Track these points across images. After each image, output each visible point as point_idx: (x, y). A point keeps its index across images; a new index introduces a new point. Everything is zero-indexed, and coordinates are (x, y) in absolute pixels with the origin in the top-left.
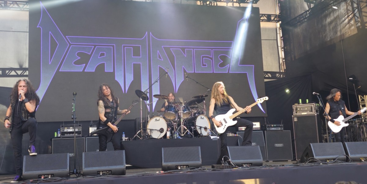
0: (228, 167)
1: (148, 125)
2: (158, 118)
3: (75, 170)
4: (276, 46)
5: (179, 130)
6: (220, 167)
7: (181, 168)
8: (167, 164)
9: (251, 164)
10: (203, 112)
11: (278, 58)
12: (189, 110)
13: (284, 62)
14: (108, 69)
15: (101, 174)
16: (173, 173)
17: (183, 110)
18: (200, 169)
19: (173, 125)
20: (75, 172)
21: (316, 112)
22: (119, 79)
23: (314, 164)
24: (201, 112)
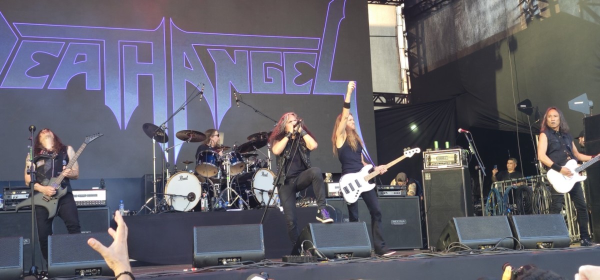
0: (310, 260)
1: (166, 187)
2: (184, 175)
3: (33, 269)
4: (395, 47)
5: (222, 197)
6: (298, 259)
7: (227, 262)
8: (204, 255)
9: (351, 253)
10: (266, 163)
11: (398, 68)
12: (240, 160)
13: (409, 77)
14: (92, 85)
15: (82, 274)
16: (214, 271)
17: (230, 160)
18: (261, 263)
19: (212, 188)
20: (33, 272)
21: (463, 164)
22: (112, 102)
23: (460, 253)
24: (262, 165)
